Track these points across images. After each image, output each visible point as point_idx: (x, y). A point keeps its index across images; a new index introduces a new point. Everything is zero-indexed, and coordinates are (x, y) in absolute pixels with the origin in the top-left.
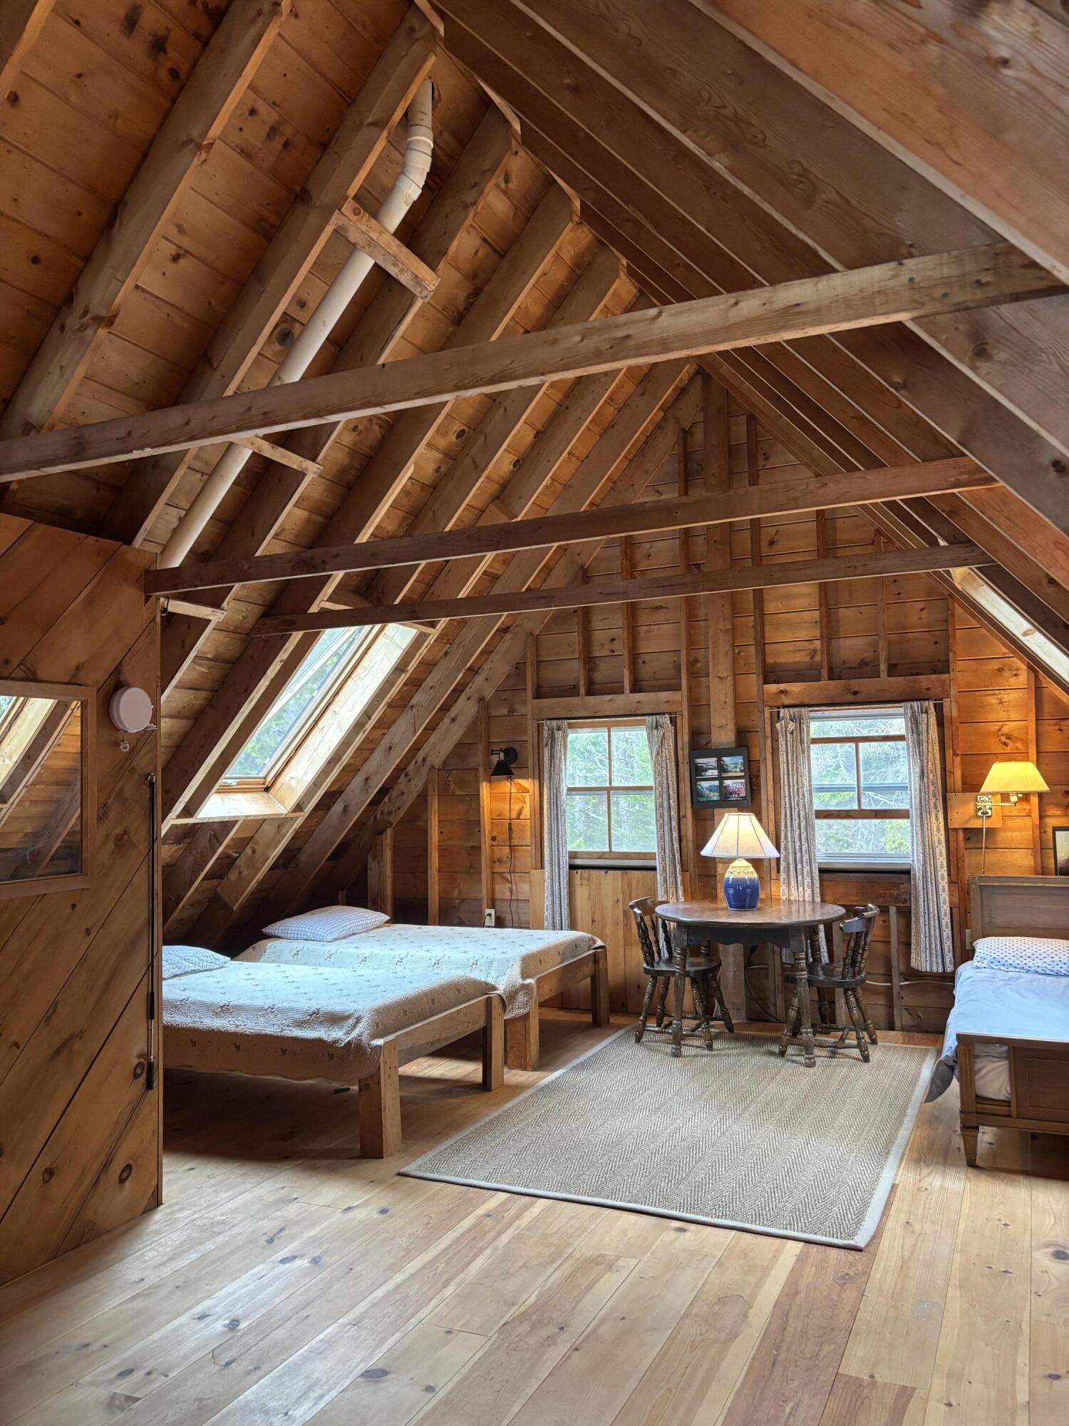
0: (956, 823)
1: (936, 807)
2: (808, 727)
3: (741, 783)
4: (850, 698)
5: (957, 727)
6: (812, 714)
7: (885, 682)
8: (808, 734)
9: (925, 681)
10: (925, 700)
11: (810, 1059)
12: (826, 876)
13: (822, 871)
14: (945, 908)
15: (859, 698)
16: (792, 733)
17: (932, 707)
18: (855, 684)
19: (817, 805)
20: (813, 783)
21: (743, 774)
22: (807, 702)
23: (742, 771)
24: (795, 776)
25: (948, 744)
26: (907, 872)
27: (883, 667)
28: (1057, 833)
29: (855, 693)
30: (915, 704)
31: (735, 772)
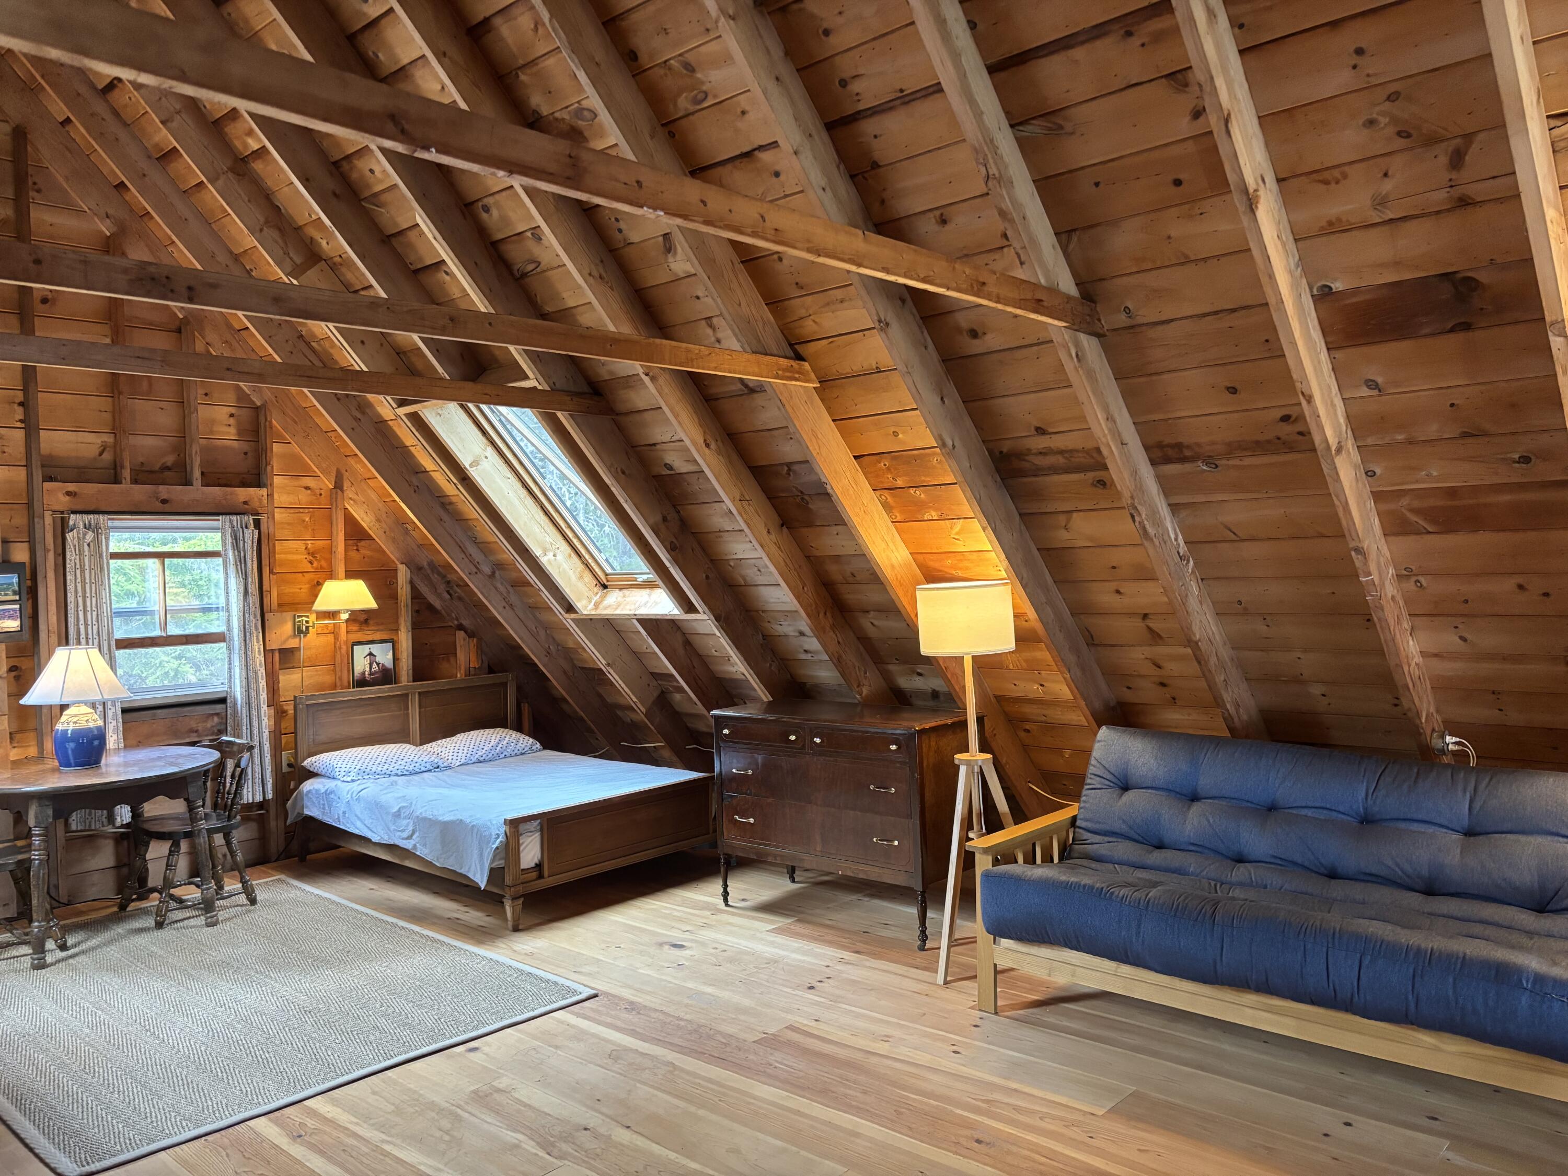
0: (273, 645)
1: (256, 629)
2: (107, 539)
3: (14, 610)
4: (159, 506)
5: (274, 545)
6: (110, 523)
7: (198, 491)
8: (107, 548)
9: (243, 494)
10: (243, 514)
11: (212, 917)
12: (129, 716)
13: (125, 711)
14: (266, 734)
15: (167, 508)
16: (89, 545)
17: (251, 522)
18: (164, 491)
19: (119, 634)
20: (113, 606)
21: (17, 598)
22: (104, 509)
23: (15, 593)
24: (94, 600)
25: (265, 561)
26: (223, 701)
27: (197, 474)
28: (355, 647)
29: (164, 501)
30: (234, 518)
31: (6, 595)
